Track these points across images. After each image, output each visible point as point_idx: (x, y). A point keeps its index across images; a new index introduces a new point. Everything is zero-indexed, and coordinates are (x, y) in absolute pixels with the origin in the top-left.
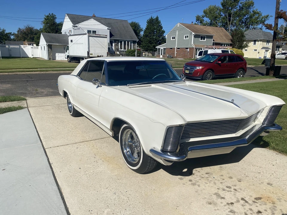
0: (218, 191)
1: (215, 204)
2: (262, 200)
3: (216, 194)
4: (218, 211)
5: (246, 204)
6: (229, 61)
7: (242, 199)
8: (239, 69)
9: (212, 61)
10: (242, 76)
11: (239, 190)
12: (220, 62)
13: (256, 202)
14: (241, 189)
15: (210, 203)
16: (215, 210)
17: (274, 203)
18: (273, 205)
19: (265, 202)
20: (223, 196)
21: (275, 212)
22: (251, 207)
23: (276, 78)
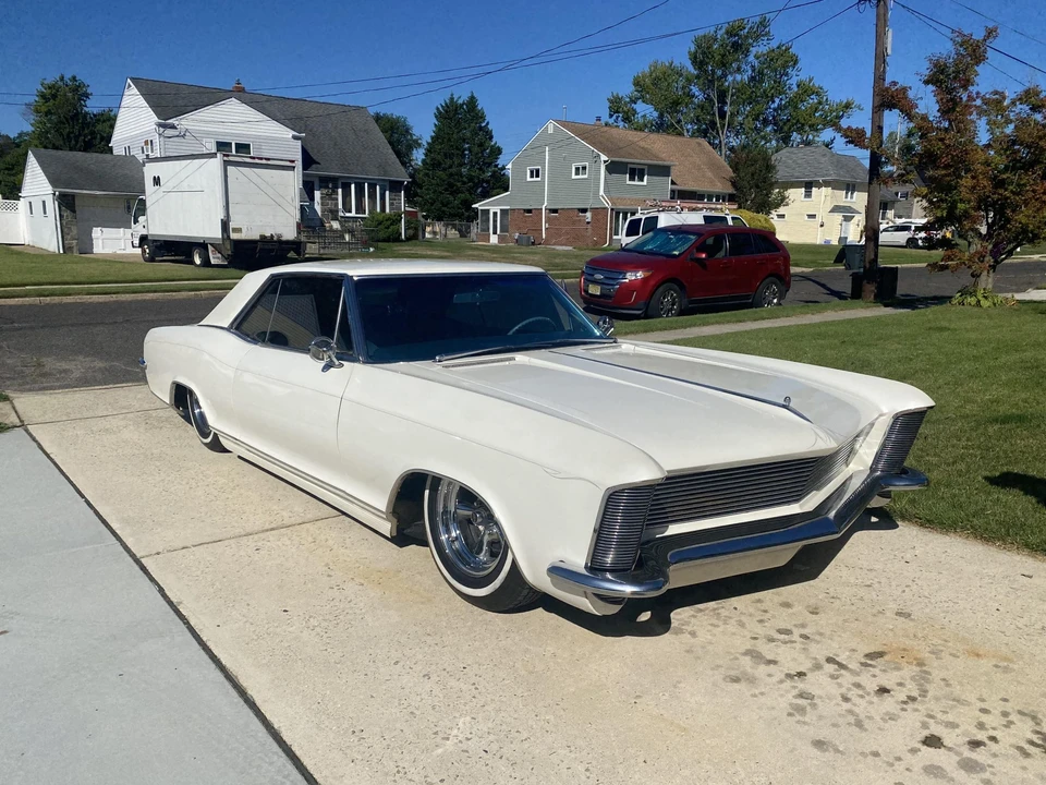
0: (755, 645)
1: (752, 680)
2: (886, 658)
3: (748, 653)
4: (762, 699)
5: (843, 672)
6: (734, 251)
7: (830, 660)
8: (767, 277)
9: (676, 253)
10: (775, 301)
11: (817, 638)
12: (704, 256)
13: (870, 665)
14: (821, 634)
15: (736, 680)
16: (755, 696)
17: (921, 664)
18: (918, 669)
19: (895, 663)
20: (769, 657)
21: (928, 687)
22: (857, 679)
23: (886, 306)
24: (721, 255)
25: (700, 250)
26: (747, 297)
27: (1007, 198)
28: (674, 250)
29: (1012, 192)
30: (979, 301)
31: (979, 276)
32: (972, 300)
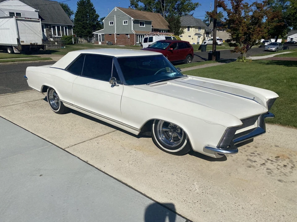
0: (248, 158)
1: (254, 167)
2: (280, 157)
3: (248, 159)
5: (273, 162)
6: (179, 47)
7: (268, 159)
8: (188, 55)
9: (164, 48)
10: (190, 61)
11: (261, 154)
12: (172, 49)
13: (278, 160)
14: (261, 153)
15: (250, 167)
16: (257, 170)
17: (289, 158)
18: (289, 160)
19: (283, 159)
20: (254, 160)
21: (294, 164)
22: (277, 164)
23: (219, 62)
24: (176, 48)
25: (171, 47)
26: (183, 61)
27: (250, 33)
28: (164, 47)
29: (252, 31)
30: (243, 60)
31: (243, 54)
32: (241, 60)
